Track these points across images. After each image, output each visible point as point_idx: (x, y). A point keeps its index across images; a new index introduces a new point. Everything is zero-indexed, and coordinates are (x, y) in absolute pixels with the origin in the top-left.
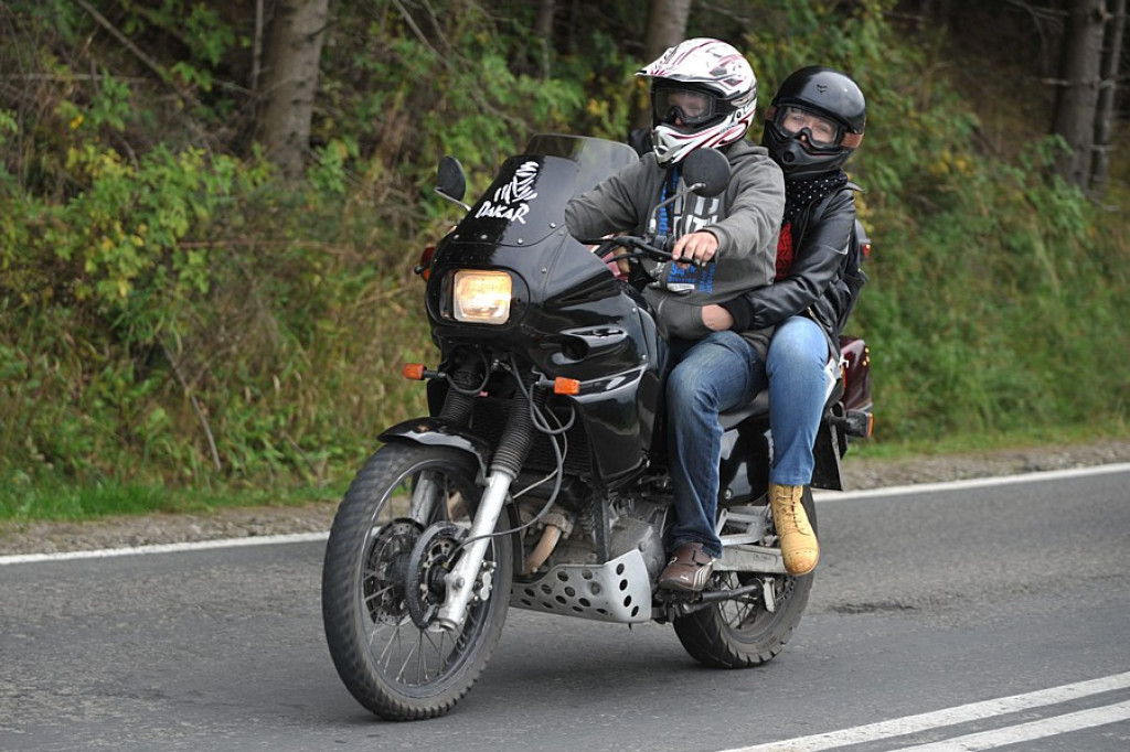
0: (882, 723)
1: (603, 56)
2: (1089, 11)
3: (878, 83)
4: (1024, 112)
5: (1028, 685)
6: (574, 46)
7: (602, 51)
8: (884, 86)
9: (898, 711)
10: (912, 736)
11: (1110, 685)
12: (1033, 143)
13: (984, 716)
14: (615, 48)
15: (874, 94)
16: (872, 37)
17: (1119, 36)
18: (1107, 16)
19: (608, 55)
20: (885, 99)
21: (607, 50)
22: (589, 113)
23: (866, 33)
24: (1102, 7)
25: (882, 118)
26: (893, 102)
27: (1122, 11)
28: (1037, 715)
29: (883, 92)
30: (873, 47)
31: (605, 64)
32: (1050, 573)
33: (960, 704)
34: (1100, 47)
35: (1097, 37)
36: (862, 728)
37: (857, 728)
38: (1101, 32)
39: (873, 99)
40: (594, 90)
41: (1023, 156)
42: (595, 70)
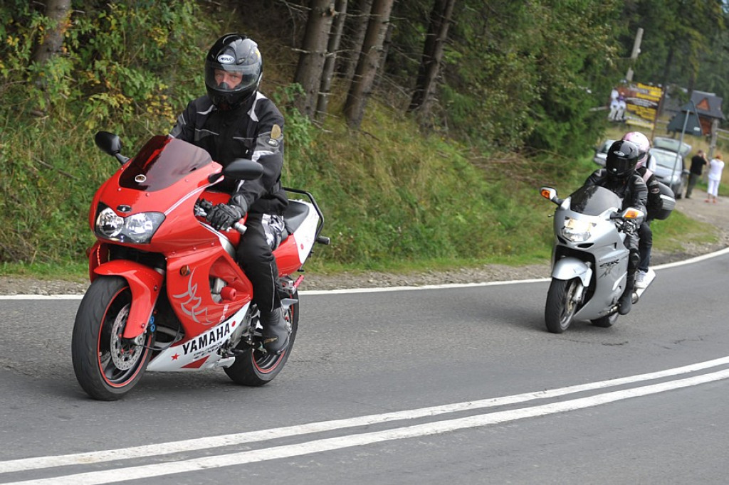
0: (149, 446)
1: (19, 9)
2: (324, 9)
3: (190, 43)
4: (278, 67)
5: (245, 427)
7: (19, 6)
8: (193, 44)
9: (160, 439)
10: (167, 456)
11: (296, 431)
12: (282, 87)
13: (214, 446)
14: (27, 5)
15: (186, 48)
16: (188, 12)
17: (341, 25)
18: (335, 13)
19: (23, 9)
20: (193, 51)
21: (22, 6)
22: (8, 44)
23: (184, 10)
24: (332, 7)
25: (189, 63)
26: (197, 53)
27: (344, 11)
28: (248, 448)
29: (192, 47)
30: (188, 18)
31: (20, 14)
33: (200, 437)
34: (329, 32)
35: (327, 25)
36: (136, 448)
37: (132, 448)
38: (330, 22)
39: (185, 51)
40: (11, 30)
41: (275, 95)
42: (13, 18)
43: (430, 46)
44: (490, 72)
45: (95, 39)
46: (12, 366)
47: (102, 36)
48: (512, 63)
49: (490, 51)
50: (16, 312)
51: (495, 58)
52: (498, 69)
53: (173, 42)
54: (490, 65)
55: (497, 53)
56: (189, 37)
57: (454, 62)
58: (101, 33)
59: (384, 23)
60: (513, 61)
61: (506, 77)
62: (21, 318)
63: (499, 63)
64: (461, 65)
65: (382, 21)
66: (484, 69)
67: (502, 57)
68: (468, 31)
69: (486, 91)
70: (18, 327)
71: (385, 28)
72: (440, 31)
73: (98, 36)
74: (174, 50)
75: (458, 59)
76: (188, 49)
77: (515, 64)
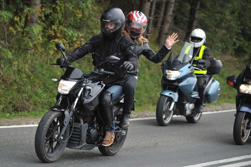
1: (19, 5)
3: (91, 16)
6: (11, 2)
7: (18, 4)
8: (92, 16)
14: (22, 3)
15: (90, 18)
16: (90, 3)
17: (154, 6)
19: (20, 5)
20: (93, 20)
21: (20, 3)
22: (15, 20)
23: (88, 2)
25: (92, 25)
26: (95, 20)
29: (92, 18)
30: (90, 6)
31: (19, 7)
32: (131, 145)
34: (149, 8)
38: (149, 4)
39: (89, 20)
40: (16, 14)
42: (16, 9)
43: (192, 12)
44: (219, 22)
45: (51, 16)
46: (26, 154)
47: (54, 15)
48: (227, 17)
49: (218, 12)
50: (26, 132)
51: (220, 15)
52: (222, 20)
53: (84, 16)
54: (218, 18)
55: (221, 13)
56: (91, 14)
57: (203, 18)
58: (54, 14)
59: (172, 3)
60: (228, 16)
61: (225, 23)
62: (28, 134)
63: (222, 17)
64: (206, 19)
65: (171, 2)
66: (216, 20)
67: (223, 15)
68: (208, 5)
69: (217, 30)
70: (27, 138)
71: (173, 5)
72: (196, 5)
73: (53, 15)
74: (85, 19)
75: (204, 17)
76: (91, 18)
77: (229, 17)
